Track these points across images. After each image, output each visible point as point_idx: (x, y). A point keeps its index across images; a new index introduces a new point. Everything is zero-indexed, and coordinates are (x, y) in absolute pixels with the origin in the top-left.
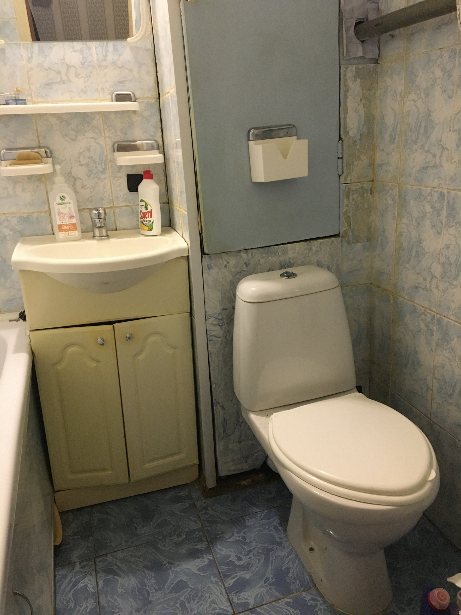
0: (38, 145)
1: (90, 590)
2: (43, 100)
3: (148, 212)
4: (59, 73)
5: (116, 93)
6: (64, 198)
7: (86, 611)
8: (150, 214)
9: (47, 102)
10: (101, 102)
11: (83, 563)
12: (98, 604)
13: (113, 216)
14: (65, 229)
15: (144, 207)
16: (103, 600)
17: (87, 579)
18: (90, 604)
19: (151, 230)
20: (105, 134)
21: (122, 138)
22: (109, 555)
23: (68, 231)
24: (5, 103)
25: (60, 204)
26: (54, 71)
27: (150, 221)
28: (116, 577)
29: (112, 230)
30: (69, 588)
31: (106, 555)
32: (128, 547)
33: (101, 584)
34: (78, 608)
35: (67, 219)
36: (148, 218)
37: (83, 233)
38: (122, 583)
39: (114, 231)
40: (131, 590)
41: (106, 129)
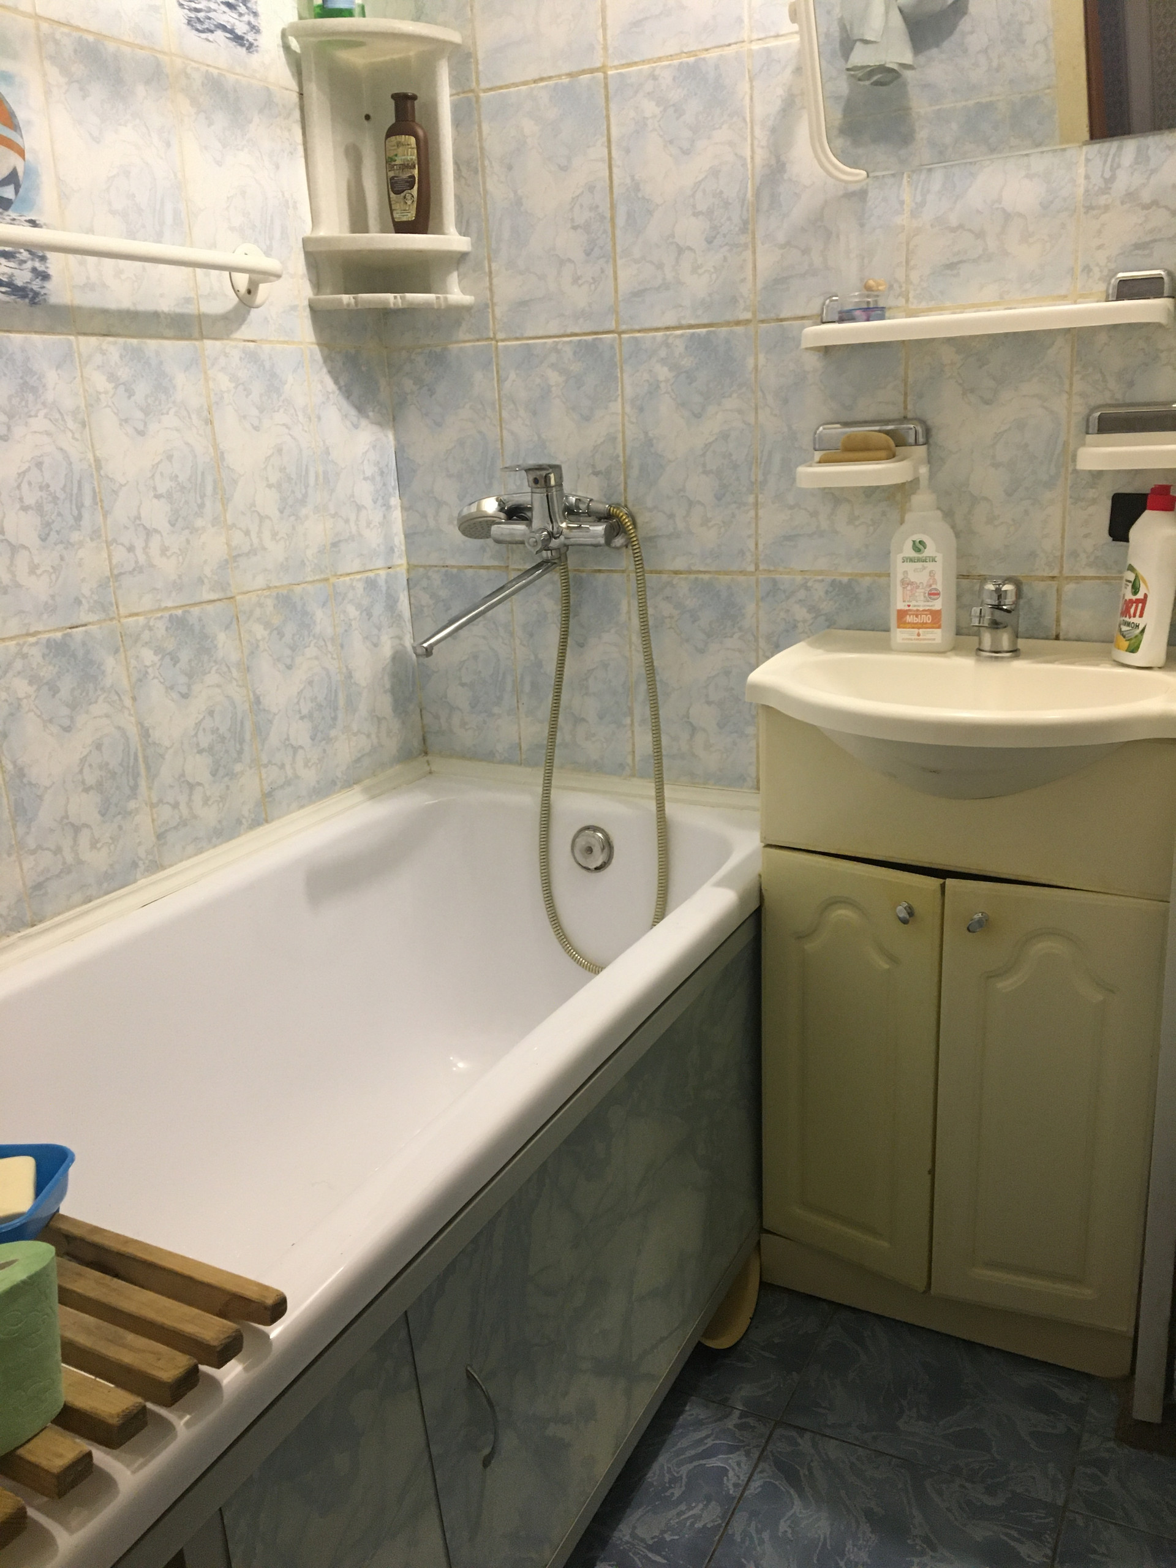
0: (903, 415)
1: (727, 1487)
2: (932, 304)
3: (1137, 600)
4: (980, 235)
5: (1121, 275)
6: (921, 547)
7: (692, 1524)
8: (1140, 605)
9: (941, 309)
10: (1075, 303)
11: (747, 1420)
12: (724, 1525)
13: (1056, 602)
14: (913, 623)
15: (1130, 585)
16: (738, 1527)
17: (734, 1458)
18: (707, 1515)
19: (1133, 649)
20: (1071, 385)
21: (1119, 396)
22: (808, 1435)
23: (919, 628)
24: (836, 318)
25: (912, 560)
26: (970, 231)
27: (1138, 626)
28: (792, 1491)
29: (1047, 638)
30: (693, 1452)
31: (802, 1430)
32: (857, 1443)
33: (756, 1485)
34: (683, 1507)
35: (922, 598)
36: (1134, 616)
37: (958, 636)
38: (798, 1515)
39: (1051, 641)
40: (806, 1542)
41: (1077, 372)
